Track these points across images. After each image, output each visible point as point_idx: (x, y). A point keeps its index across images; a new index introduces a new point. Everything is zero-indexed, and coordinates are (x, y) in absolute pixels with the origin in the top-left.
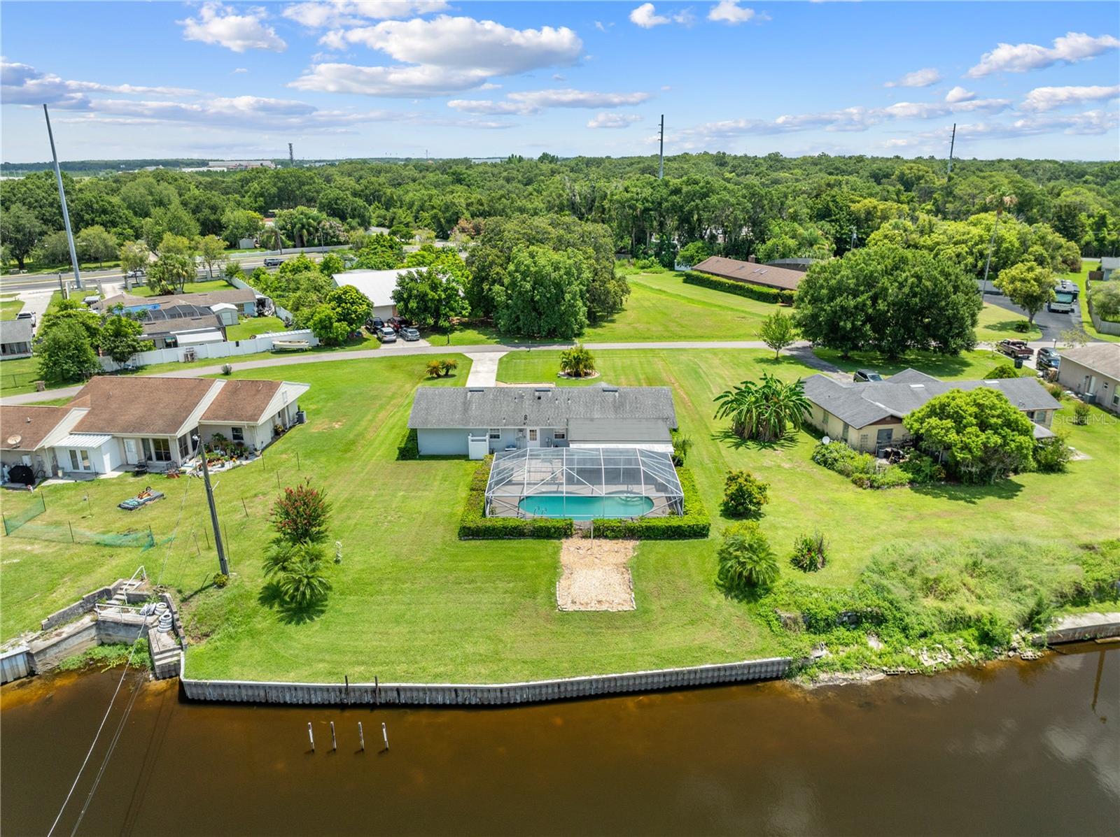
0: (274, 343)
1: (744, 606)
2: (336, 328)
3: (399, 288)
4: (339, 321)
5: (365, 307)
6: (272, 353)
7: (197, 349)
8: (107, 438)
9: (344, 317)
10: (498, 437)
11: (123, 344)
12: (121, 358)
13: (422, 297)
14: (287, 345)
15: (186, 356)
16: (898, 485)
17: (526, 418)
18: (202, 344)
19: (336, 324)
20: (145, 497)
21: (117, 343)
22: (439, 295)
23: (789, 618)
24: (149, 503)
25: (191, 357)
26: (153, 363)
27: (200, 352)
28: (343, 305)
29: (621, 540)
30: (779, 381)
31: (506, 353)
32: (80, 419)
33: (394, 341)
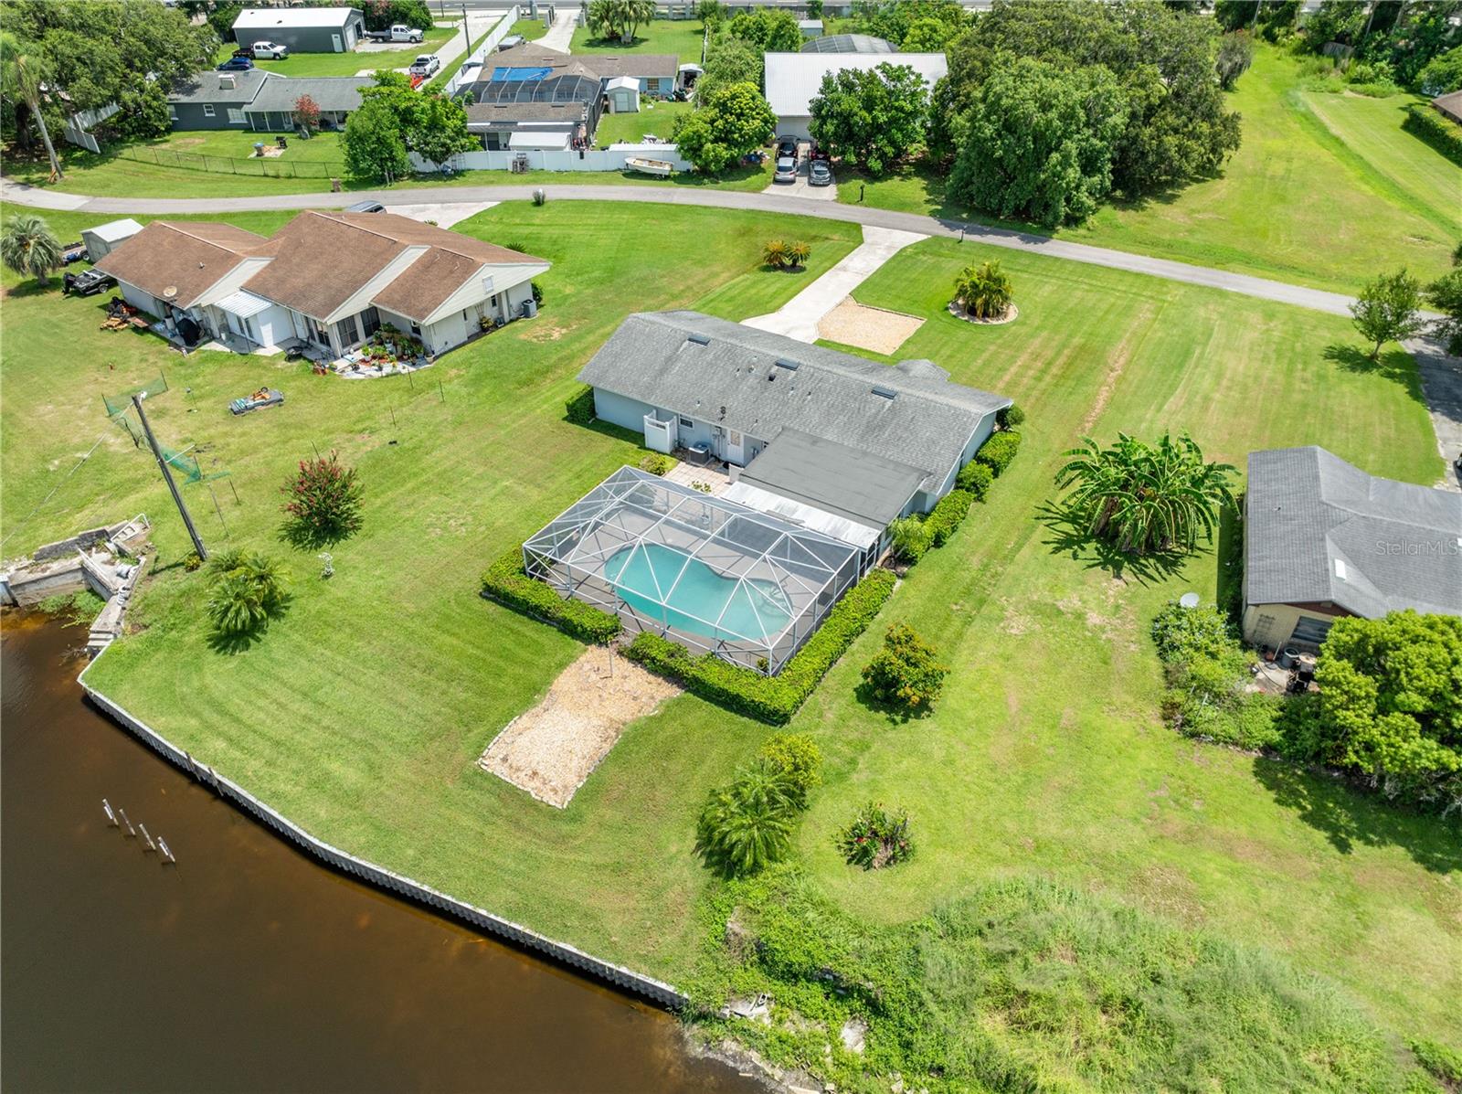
0: (628, 161)
1: (705, 876)
2: (708, 151)
3: (820, 96)
4: (716, 140)
5: (757, 123)
6: (625, 175)
7: (530, 155)
8: (267, 305)
9: (724, 137)
10: (690, 424)
11: (435, 140)
12: (437, 159)
13: (846, 118)
14: (644, 166)
15: (515, 165)
16: (1236, 744)
17: (723, 410)
18: (537, 149)
19: (709, 146)
20: (258, 400)
21: (429, 139)
22: (874, 118)
23: (736, 935)
24: (260, 408)
25: (522, 166)
26: (477, 167)
27: (535, 160)
28: (727, 116)
29: (660, 680)
30: (1197, 450)
31: (923, 237)
32: (256, 271)
33: (792, 182)
